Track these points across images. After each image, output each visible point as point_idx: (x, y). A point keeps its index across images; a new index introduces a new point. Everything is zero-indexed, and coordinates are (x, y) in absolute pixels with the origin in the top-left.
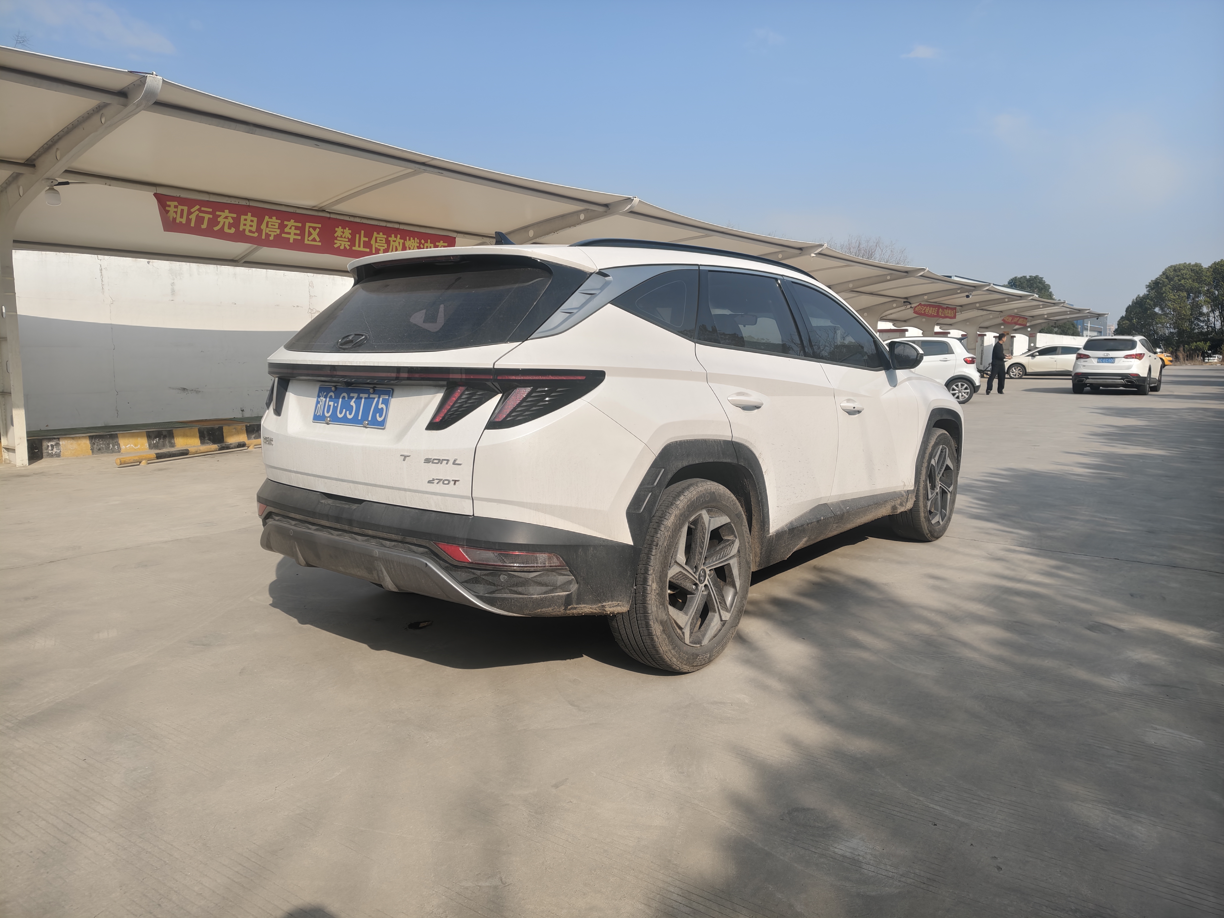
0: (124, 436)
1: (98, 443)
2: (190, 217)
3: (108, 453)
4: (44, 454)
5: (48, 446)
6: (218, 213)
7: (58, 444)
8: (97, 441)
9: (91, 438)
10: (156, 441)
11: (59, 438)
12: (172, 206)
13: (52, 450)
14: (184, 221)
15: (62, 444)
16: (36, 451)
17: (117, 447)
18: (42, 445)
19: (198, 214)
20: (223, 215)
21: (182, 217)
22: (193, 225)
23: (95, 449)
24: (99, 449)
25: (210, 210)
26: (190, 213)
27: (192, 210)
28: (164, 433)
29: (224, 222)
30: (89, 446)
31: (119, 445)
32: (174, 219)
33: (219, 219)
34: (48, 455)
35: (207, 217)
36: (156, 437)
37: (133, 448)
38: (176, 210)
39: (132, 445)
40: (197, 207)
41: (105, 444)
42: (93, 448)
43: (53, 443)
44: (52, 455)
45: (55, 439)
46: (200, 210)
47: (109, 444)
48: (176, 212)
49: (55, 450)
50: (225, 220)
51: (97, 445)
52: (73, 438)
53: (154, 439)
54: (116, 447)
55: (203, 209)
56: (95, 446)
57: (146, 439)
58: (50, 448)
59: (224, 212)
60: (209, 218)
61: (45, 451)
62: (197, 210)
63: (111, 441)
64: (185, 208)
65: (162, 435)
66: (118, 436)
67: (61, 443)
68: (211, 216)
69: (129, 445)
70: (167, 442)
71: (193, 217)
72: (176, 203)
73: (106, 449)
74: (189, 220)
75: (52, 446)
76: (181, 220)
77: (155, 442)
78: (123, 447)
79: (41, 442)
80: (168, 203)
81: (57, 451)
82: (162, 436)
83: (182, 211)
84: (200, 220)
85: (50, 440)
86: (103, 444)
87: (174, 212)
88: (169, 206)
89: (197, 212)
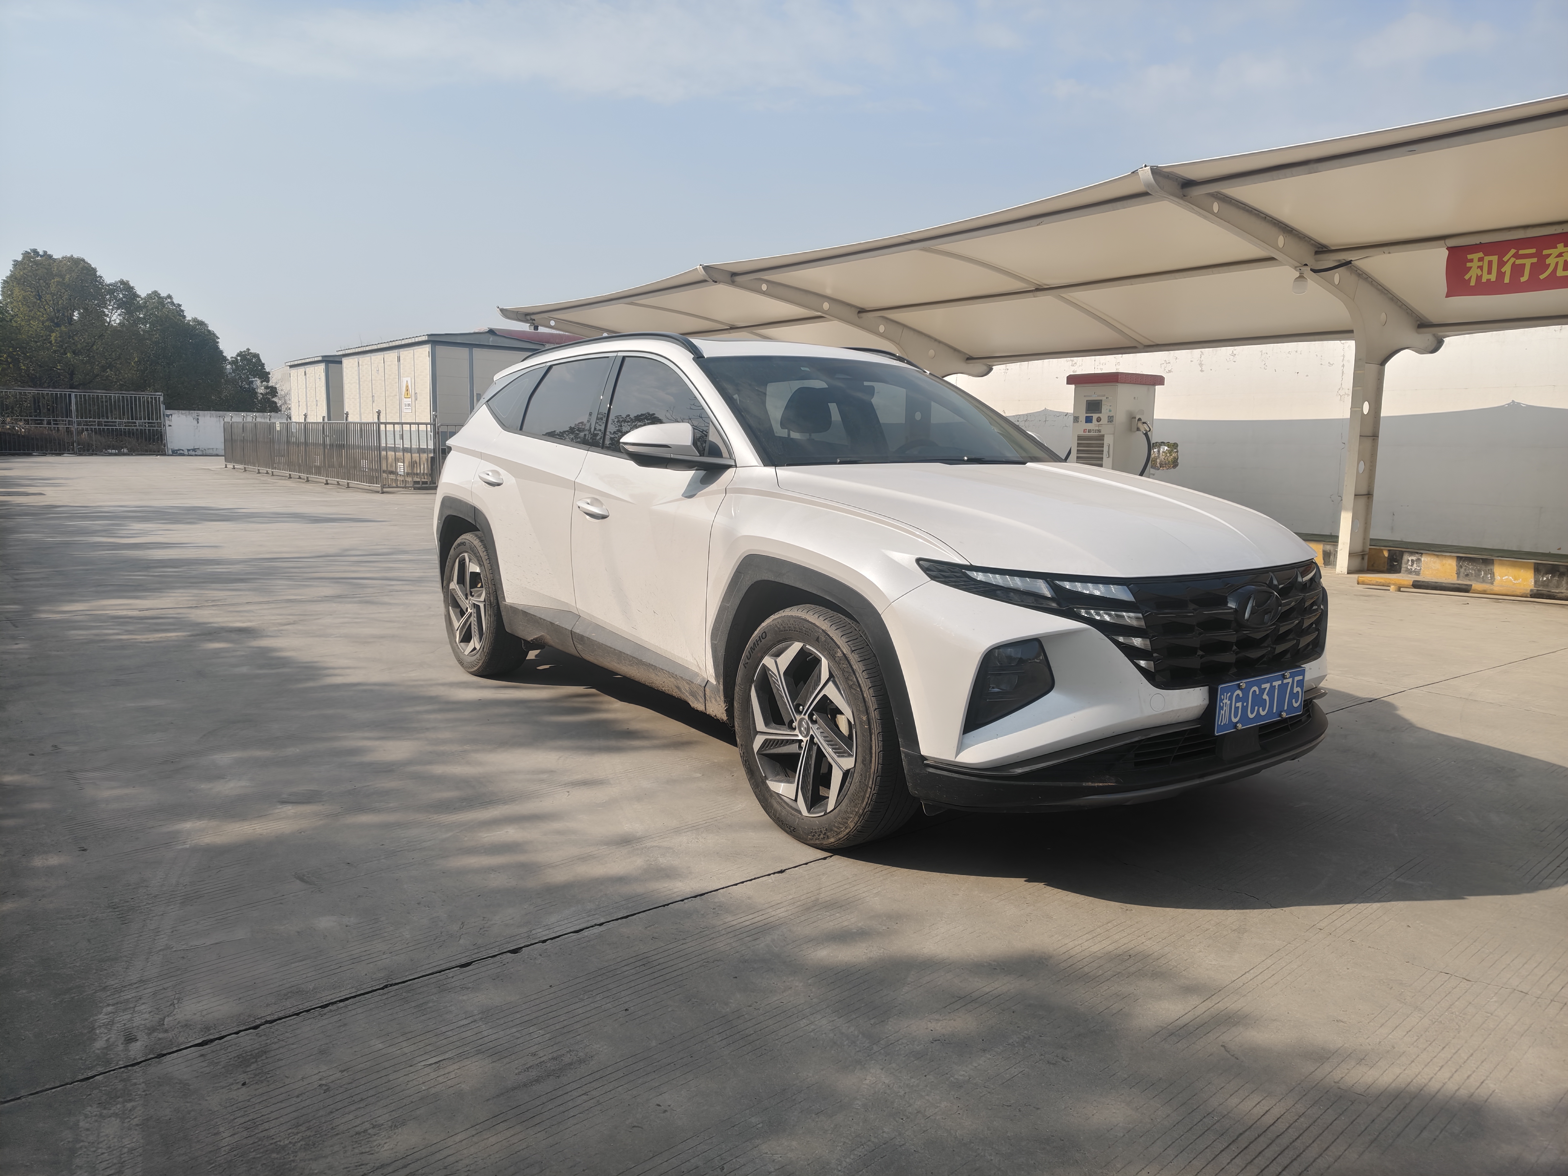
0: (1502, 564)
1: (1466, 566)
2: (1503, 270)
3: (1477, 581)
4: (1402, 569)
5: (1409, 560)
6: (1545, 252)
7: (1419, 560)
8: (1466, 564)
9: (1459, 559)
10: (1548, 578)
11: (1422, 554)
12: (1476, 260)
13: (1412, 565)
14: (1493, 277)
15: (1424, 561)
16: (1395, 563)
17: (1491, 577)
18: (1402, 558)
19: (1514, 262)
20: (1555, 252)
21: (1489, 272)
22: (1507, 280)
23: (1462, 574)
24: (1467, 575)
25: (1533, 251)
26: (1501, 264)
27: (1505, 259)
28: (1562, 570)
29: (1557, 263)
30: (1455, 568)
31: (1493, 574)
32: (1479, 278)
33: (1548, 261)
34: (1406, 571)
35: (1528, 262)
36: (1547, 573)
37: (1511, 581)
38: (1480, 264)
39: (1511, 578)
40: (1513, 251)
41: (1475, 570)
42: (1460, 572)
43: (1414, 558)
44: (1411, 572)
45: (1417, 553)
46: (1515, 255)
47: (1480, 571)
48: (1481, 268)
49: (1415, 565)
50: (1557, 259)
51: (1465, 570)
52: (1437, 556)
53: (1544, 574)
54: (1489, 576)
55: (1521, 252)
56: (1462, 570)
57: (1532, 572)
58: (1410, 563)
59: (1556, 248)
60: (1532, 264)
61: (1404, 566)
62: (1512, 256)
63: (1483, 567)
64: (1495, 259)
65: (1558, 571)
66: (1495, 562)
67: (1423, 559)
68: (1535, 260)
69: (1507, 577)
70: (1564, 582)
71: (1507, 269)
72: (1481, 255)
73: (1475, 576)
74: (1501, 275)
75: (1413, 561)
76: (1489, 277)
77: (1545, 579)
78: (1498, 577)
79: (1402, 554)
80: (1469, 257)
81: (1418, 568)
82: (1558, 573)
83: (1490, 263)
84: (1517, 270)
85: (1412, 553)
86: (1472, 569)
87: (1478, 267)
88: (1472, 261)
89: (1513, 260)
